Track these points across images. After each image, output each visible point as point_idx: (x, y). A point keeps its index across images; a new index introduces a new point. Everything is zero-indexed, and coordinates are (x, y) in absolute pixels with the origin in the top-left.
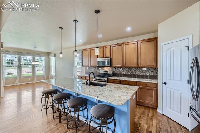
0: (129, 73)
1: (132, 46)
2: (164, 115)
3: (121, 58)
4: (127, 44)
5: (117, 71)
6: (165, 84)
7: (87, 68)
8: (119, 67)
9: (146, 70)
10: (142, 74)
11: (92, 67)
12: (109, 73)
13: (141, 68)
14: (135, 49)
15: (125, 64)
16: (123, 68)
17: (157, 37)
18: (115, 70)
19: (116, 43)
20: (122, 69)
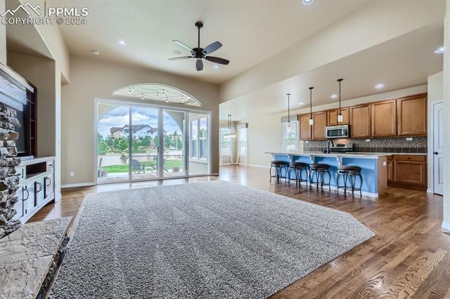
0: (382, 146)
1: (386, 107)
2: (435, 194)
3: (368, 124)
4: (377, 103)
5: (360, 144)
6: (437, 153)
7: (307, 142)
8: (363, 138)
9: (413, 140)
10: (405, 146)
11: (315, 140)
12: (345, 147)
13: (403, 137)
14: (391, 110)
15: (375, 133)
16: (371, 139)
17: (425, 92)
18: (357, 142)
19: (359, 103)
20: (369, 140)
